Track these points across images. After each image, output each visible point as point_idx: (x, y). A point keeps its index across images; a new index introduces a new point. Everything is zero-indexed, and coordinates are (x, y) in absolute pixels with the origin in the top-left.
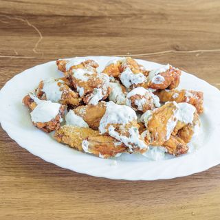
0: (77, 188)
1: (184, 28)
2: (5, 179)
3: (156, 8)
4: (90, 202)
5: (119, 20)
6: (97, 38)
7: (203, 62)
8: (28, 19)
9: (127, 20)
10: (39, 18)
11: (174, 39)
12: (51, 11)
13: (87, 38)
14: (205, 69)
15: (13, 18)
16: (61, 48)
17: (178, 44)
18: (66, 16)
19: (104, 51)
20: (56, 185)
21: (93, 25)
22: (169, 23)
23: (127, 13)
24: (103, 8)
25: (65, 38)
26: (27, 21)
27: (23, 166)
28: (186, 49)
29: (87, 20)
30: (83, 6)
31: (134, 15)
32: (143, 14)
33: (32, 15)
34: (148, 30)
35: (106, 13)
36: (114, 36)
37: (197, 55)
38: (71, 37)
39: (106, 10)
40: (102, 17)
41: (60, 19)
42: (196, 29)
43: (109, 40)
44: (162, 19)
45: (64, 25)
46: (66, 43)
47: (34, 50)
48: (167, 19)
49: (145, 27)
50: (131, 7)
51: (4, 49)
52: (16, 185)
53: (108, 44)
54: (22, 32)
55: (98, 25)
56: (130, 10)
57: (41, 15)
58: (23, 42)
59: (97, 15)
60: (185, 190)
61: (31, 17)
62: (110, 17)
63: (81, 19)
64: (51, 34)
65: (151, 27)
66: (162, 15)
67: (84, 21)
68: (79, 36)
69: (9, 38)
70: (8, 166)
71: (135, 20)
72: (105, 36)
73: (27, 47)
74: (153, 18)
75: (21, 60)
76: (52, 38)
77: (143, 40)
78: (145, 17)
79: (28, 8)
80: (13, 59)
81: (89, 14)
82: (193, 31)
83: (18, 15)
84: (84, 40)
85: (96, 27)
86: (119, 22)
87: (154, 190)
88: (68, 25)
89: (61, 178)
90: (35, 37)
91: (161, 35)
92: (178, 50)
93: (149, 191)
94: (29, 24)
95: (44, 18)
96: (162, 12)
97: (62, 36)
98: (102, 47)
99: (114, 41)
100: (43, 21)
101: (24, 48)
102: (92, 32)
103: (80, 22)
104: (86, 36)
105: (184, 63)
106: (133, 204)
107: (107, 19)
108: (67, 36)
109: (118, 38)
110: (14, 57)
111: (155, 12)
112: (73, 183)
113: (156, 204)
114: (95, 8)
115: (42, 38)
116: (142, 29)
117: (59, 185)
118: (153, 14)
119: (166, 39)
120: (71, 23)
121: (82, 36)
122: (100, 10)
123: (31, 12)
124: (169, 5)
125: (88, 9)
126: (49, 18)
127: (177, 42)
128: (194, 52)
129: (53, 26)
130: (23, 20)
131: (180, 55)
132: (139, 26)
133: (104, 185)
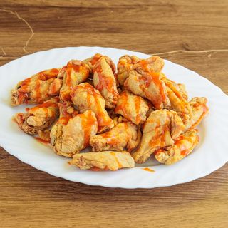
0: (70, 215)
1: (195, 23)
5: (122, 12)
6: (96, 35)
7: (216, 65)
8: (18, 11)
9: (131, 12)
10: (31, 10)
11: (183, 36)
13: (85, 35)
14: (217, 73)
15: (1, 10)
17: (189, 42)
18: (62, 8)
20: (48, 211)
21: (92, 19)
22: (178, 16)
23: (131, 4)
25: (59, 35)
26: (16, 13)
27: (11, 188)
28: (197, 48)
29: (86, 13)
31: (139, 6)
33: (22, 6)
34: (153, 24)
35: (107, 4)
36: (115, 32)
37: (210, 55)
38: (66, 34)
40: (102, 9)
41: (54, 11)
42: (209, 24)
43: (109, 37)
44: (172, 11)
46: (61, 41)
47: (24, 49)
48: (176, 11)
49: (151, 21)
55: (99, 18)
57: (32, 6)
58: (11, 39)
59: (97, 6)
61: (21, 8)
62: (111, 9)
63: (78, 11)
64: (44, 30)
65: (158, 21)
66: (171, 6)
67: (81, 14)
68: (76, 32)
71: (139, 13)
72: (106, 32)
73: (17, 45)
74: (160, 10)
76: (46, 34)
77: (148, 37)
78: (151, 8)
80: (1, 60)
81: (87, 4)
82: (206, 26)
83: (7, 6)
84: (82, 37)
85: (95, 21)
86: (122, 15)
87: (156, 217)
89: (53, 203)
90: (25, 34)
91: (168, 31)
92: (188, 50)
93: (150, 218)
95: (35, 10)
96: (171, 3)
97: (57, 32)
100: (35, 13)
101: (13, 47)
102: (90, 28)
103: (78, 15)
104: (83, 32)
107: (108, 11)
108: (61, 31)
109: (119, 34)
110: (1, 57)
111: (164, 2)
112: (66, 208)
115: (33, 34)
116: (147, 24)
118: (160, 5)
119: (175, 36)
120: (67, 16)
121: (80, 32)
127: (186, 39)
128: (206, 51)
129: (45, 20)
130: (12, 13)
131: (189, 56)
132: (144, 19)
133: (100, 211)
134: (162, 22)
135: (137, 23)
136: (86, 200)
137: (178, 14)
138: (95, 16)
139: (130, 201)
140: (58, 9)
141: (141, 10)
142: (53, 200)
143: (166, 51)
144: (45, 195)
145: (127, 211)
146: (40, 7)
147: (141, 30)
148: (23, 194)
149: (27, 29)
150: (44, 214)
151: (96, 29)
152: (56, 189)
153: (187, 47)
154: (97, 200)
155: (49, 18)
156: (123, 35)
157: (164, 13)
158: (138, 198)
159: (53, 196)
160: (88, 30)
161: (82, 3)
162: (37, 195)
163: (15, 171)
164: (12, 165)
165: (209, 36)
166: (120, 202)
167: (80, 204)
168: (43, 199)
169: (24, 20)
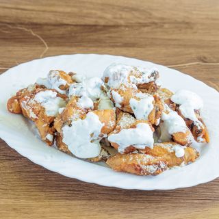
0: (87, 213)
1: (212, 38)
2: (2, 202)
3: (180, 16)
5: (136, 30)
6: (112, 49)
8: (32, 29)
9: (146, 29)
10: (45, 27)
11: (200, 50)
12: (58, 19)
15: (15, 27)
17: (206, 55)
18: (76, 25)
20: (62, 209)
22: (195, 33)
23: (146, 22)
24: (118, 16)
26: (30, 30)
28: (215, 60)
29: (100, 30)
30: (95, 14)
31: (154, 23)
32: (165, 23)
33: (36, 24)
34: (169, 40)
35: (122, 22)
36: (130, 47)
38: (81, 48)
39: (121, 18)
40: (116, 26)
41: (69, 28)
43: (124, 50)
44: (187, 28)
45: (73, 34)
49: (166, 37)
50: (151, 14)
51: (5, 60)
52: (15, 209)
55: (112, 35)
56: (150, 18)
57: (47, 24)
58: (26, 53)
59: (112, 24)
61: (36, 26)
62: (126, 26)
63: (93, 28)
65: (174, 37)
66: (187, 23)
67: (96, 31)
68: (91, 47)
69: (11, 48)
70: (5, 188)
71: (155, 30)
72: (121, 46)
74: (176, 27)
77: (164, 50)
78: (166, 26)
79: (32, 16)
81: (102, 22)
83: (21, 24)
86: (137, 32)
88: (77, 34)
89: (68, 201)
90: (39, 48)
91: (185, 46)
92: (206, 62)
94: (33, 34)
95: (50, 27)
96: (187, 21)
97: (71, 46)
100: (50, 30)
102: (105, 43)
103: (92, 32)
104: (98, 46)
107: (123, 28)
108: (76, 46)
109: (135, 49)
111: (179, 20)
114: (109, 16)
115: (47, 48)
116: (164, 39)
117: (65, 209)
118: (176, 22)
119: (192, 50)
121: (94, 47)
122: (115, 18)
123: (35, 21)
124: (194, 12)
125: (101, 18)
126: (56, 27)
127: (203, 52)
130: (26, 30)
131: (208, 68)
132: (159, 35)
133: (118, 210)
134: (178, 38)
135: (153, 38)
136: (103, 200)
137: (194, 31)
138: (110, 32)
139: (150, 202)
140: (72, 27)
141: (157, 28)
142: (68, 199)
143: (183, 63)
144: (59, 194)
145: (146, 211)
146: (55, 25)
147: (157, 45)
148: (36, 193)
149: (41, 44)
150: (58, 212)
151: (111, 44)
152: (71, 189)
153: (205, 60)
154: (115, 200)
155: (63, 34)
156: (139, 49)
157: (180, 30)
158: (158, 198)
159: (68, 195)
160: (103, 44)
161: (96, 22)
162: (51, 195)
163: (28, 172)
164: (26, 166)
166: (139, 202)
167: (96, 203)
168: (57, 198)
169: (38, 36)
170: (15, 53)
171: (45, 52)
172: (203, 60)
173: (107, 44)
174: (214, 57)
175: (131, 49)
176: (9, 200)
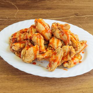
0: (33, 80)
1: (80, 5)
2: (3, 76)
4: (39, 87)
5: (52, 2)
6: (42, 10)
7: (89, 21)
8: (12, 2)
9: (55, 1)
10: (17, 1)
11: (76, 10)
13: (38, 10)
14: (89, 24)
15: (6, 1)
16: (26, 15)
17: (78, 12)
19: (45, 16)
21: (40, 4)
22: (74, 3)
25: (28, 11)
26: (12, 3)
27: (10, 70)
28: (81, 15)
29: (38, 2)
34: (64, 6)
36: (49, 9)
38: (31, 10)
41: (26, 2)
42: (85, 5)
43: (47, 11)
44: (71, 1)
46: (29, 13)
47: (15, 16)
49: (63, 5)
51: (2, 16)
52: (7, 79)
53: (47, 13)
54: (9, 8)
55: (43, 4)
58: (10, 12)
60: (80, 81)
62: (48, 0)
64: (23, 9)
68: (34, 9)
69: (4, 11)
71: (58, 2)
72: (46, 9)
73: (12, 15)
75: (9, 21)
76: (23, 10)
77: (62, 11)
80: (6, 21)
84: (37, 11)
85: (42, 5)
87: (66, 81)
88: (29, 4)
90: (15, 10)
91: (70, 9)
93: (64, 81)
97: (27, 9)
98: (44, 15)
99: (49, 12)
100: (19, 2)
101: (11, 15)
102: (40, 8)
103: (35, 3)
104: (37, 9)
105: (80, 22)
106: (57, 87)
108: (29, 9)
109: (51, 10)
110: (6, 20)
112: (32, 78)
113: (67, 87)
115: (18, 10)
116: (62, 6)
117: (25, 79)
119: (73, 11)
120: (31, 3)
121: (36, 9)
127: (77, 11)
128: (85, 16)
129: (23, 5)
130: (10, 2)
131: (78, 18)
132: (60, 4)
134: (67, 5)
135: (58, 5)
137: (74, 2)
138: (42, 3)
143: (69, 16)
147: (59, 8)
148: (15, 72)
149: (16, 8)
153: (77, 15)
155: (24, 4)
156: (53, 10)
157: (68, 2)
160: (39, 8)
165: (86, 10)
169: (15, 5)
170: (6, 12)
171: (17, 12)
172: (76, 15)
173: (41, 8)
174: (81, 14)
175: (50, 10)
176: (5, 75)
